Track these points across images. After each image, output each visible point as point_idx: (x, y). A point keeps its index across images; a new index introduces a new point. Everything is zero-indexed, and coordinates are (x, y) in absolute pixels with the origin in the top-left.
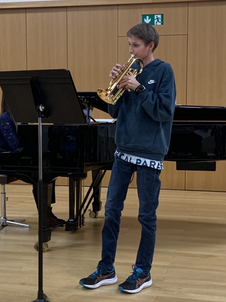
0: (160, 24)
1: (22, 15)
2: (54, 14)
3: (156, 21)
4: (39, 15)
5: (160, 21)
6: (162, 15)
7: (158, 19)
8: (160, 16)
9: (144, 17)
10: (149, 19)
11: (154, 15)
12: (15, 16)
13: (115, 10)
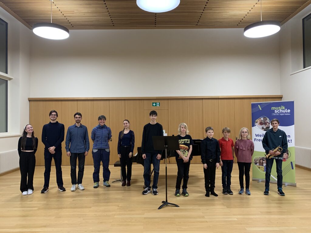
0: (159, 106)
1: (108, 102)
4: (114, 102)
8: (158, 103)
10: (155, 104)
13: (143, 101)
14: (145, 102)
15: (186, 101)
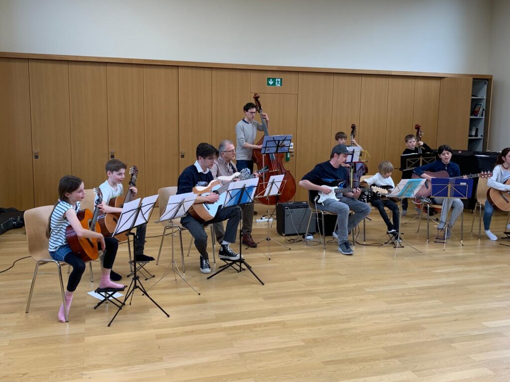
0: (279, 85)
2: (201, 72)
3: (277, 83)
5: (279, 83)
6: (281, 79)
7: (278, 81)
9: (269, 79)
11: (276, 79)
12: (169, 71)
13: (249, 73)
14: (254, 75)
15: (332, 77)
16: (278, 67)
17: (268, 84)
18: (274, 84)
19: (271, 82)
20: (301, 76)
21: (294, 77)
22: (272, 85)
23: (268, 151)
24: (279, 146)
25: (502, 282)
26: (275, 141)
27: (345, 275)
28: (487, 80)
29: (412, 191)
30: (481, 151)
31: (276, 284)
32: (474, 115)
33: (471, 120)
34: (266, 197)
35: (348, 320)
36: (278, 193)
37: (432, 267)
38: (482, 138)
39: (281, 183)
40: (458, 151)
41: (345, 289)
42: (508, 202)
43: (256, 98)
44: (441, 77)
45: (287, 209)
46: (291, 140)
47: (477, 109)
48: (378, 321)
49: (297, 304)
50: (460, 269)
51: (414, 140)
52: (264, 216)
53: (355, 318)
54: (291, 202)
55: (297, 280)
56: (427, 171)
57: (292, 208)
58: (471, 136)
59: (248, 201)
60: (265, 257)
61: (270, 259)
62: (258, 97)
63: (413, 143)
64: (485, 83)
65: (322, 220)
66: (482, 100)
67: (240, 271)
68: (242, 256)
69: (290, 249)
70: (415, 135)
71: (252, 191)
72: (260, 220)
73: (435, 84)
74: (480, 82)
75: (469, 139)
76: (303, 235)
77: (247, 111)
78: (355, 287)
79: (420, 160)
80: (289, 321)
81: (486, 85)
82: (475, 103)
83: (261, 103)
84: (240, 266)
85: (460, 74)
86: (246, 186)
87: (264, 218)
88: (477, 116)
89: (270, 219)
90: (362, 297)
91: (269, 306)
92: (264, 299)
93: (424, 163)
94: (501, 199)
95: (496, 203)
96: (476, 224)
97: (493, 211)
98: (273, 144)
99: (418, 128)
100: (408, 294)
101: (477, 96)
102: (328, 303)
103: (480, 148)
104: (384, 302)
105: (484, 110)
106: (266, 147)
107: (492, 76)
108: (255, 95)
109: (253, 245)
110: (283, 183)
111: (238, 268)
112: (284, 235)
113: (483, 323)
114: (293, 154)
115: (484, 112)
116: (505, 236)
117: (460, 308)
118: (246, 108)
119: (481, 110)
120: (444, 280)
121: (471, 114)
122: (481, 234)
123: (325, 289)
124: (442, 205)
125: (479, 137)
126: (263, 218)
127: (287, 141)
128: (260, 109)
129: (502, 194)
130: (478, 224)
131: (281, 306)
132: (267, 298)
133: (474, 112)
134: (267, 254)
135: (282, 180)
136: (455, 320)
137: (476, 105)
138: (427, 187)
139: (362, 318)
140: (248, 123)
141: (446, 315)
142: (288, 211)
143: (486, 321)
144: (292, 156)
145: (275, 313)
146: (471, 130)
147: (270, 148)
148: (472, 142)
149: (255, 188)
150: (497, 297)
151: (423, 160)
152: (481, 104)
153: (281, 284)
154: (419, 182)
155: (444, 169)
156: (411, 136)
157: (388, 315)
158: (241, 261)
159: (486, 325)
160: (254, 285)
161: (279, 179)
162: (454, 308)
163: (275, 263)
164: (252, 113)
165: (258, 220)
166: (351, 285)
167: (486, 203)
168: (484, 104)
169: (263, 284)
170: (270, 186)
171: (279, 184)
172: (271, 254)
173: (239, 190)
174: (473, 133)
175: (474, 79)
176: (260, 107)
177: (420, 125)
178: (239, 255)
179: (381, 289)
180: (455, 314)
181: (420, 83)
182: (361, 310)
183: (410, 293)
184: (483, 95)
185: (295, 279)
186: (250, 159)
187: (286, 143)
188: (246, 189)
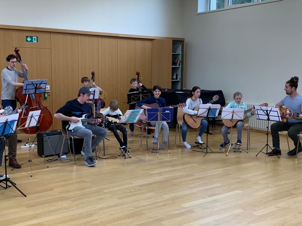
0: (36, 42)
3: (34, 40)
5: (36, 40)
6: (37, 37)
9: (27, 37)
10: (30, 38)
11: (33, 37)
13: (10, 32)
14: (14, 33)
15: (76, 37)
16: (34, 28)
17: (27, 41)
18: (31, 41)
19: (29, 39)
20: (52, 35)
21: (47, 35)
22: (30, 41)
23: (28, 92)
24: (37, 89)
25: (194, 176)
26: (33, 84)
27: (90, 182)
28: (182, 41)
29: (135, 118)
30: (180, 89)
31: (36, 195)
32: (175, 65)
33: (173, 68)
34: (27, 128)
35: (91, 215)
36: (37, 124)
37: (150, 170)
38: (180, 80)
39: (38, 117)
40: (165, 89)
41: (89, 192)
42: (196, 122)
43: (17, 51)
44: (152, 39)
45: (45, 136)
46: (46, 83)
47: (176, 61)
48: (112, 213)
49: (53, 208)
50: (167, 169)
51: (136, 83)
52: (27, 143)
53: (96, 213)
54: (48, 131)
55: (54, 190)
56: (145, 103)
57: (49, 135)
58: (174, 79)
59: (10, 132)
60: (28, 175)
61: (31, 176)
62: (18, 51)
63: (135, 85)
64: (181, 44)
65: (72, 143)
66: (179, 55)
67: (7, 188)
68: (7, 175)
69: (48, 167)
70: (137, 79)
71: (13, 124)
72: (24, 146)
73: (148, 43)
74: (177, 42)
75: (172, 81)
76: (59, 155)
77: (9, 61)
78: (97, 190)
79: (140, 96)
80: (46, 221)
81: (181, 45)
82: (175, 57)
83: (20, 55)
84: (6, 184)
85: (164, 37)
86: (8, 121)
87: (28, 144)
88: (176, 66)
89: (32, 145)
90: (101, 197)
91: (30, 212)
92: (27, 208)
93: (143, 98)
94: (192, 120)
95: (189, 123)
96: (178, 138)
97: (187, 128)
98: (32, 87)
99: (138, 74)
100: (133, 191)
101: (176, 52)
102: (76, 205)
103: (179, 88)
104: (117, 198)
105: (180, 61)
106: (26, 89)
107: (184, 39)
108: (15, 49)
109: (18, 167)
110: (40, 116)
111: (5, 186)
112: (43, 156)
113: (181, 205)
114: (49, 94)
115: (181, 63)
116: (196, 145)
117: (167, 196)
118: (8, 59)
119: (179, 62)
120: (158, 178)
121: (173, 64)
122: (181, 144)
123: (75, 194)
124: (155, 126)
125: (178, 80)
126: (26, 144)
127: (43, 84)
128: (20, 59)
129: (192, 117)
130: (179, 138)
131: (40, 211)
132: (29, 206)
133: (174, 63)
134: (30, 172)
135: (39, 114)
136: (164, 205)
137: (176, 58)
138: (146, 115)
139: (101, 212)
140: (11, 71)
141: (159, 202)
142: (46, 138)
143: (184, 203)
144: (49, 95)
145: (35, 217)
146: (173, 75)
147: (29, 90)
148: (174, 83)
149: (16, 122)
150: (190, 186)
151: (142, 96)
152: (179, 58)
153: (40, 194)
154: (139, 111)
155: (156, 102)
156: (134, 80)
157: (119, 208)
158: (7, 180)
159: (184, 206)
160: (17, 198)
161: (36, 114)
162: (164, 196)
163: (36, 178)
164: (13, 62)
165: (22, 147)
166: (94, 189)
167: (183, 124)
168: (180, 57)
169: (26, 196)
170: (30, 119)
171: (37, 118)
172: (32, 172)
173: (2, 124)
174: (175, 77)
175: (173, 41)
176: (20, 58)
177: (139, 72)
178: (5, 175)
179: (115, 189)
180: (164, 201)
181: (139, 43)
182: (100, 206)
183: (134, 190)
184: (179, 52)
185: (51, 189)
186: (14, 99)
187: (42, 86)
188: (9, 123)
